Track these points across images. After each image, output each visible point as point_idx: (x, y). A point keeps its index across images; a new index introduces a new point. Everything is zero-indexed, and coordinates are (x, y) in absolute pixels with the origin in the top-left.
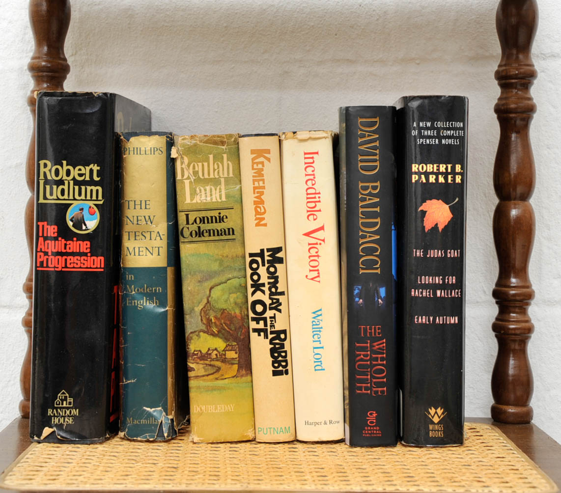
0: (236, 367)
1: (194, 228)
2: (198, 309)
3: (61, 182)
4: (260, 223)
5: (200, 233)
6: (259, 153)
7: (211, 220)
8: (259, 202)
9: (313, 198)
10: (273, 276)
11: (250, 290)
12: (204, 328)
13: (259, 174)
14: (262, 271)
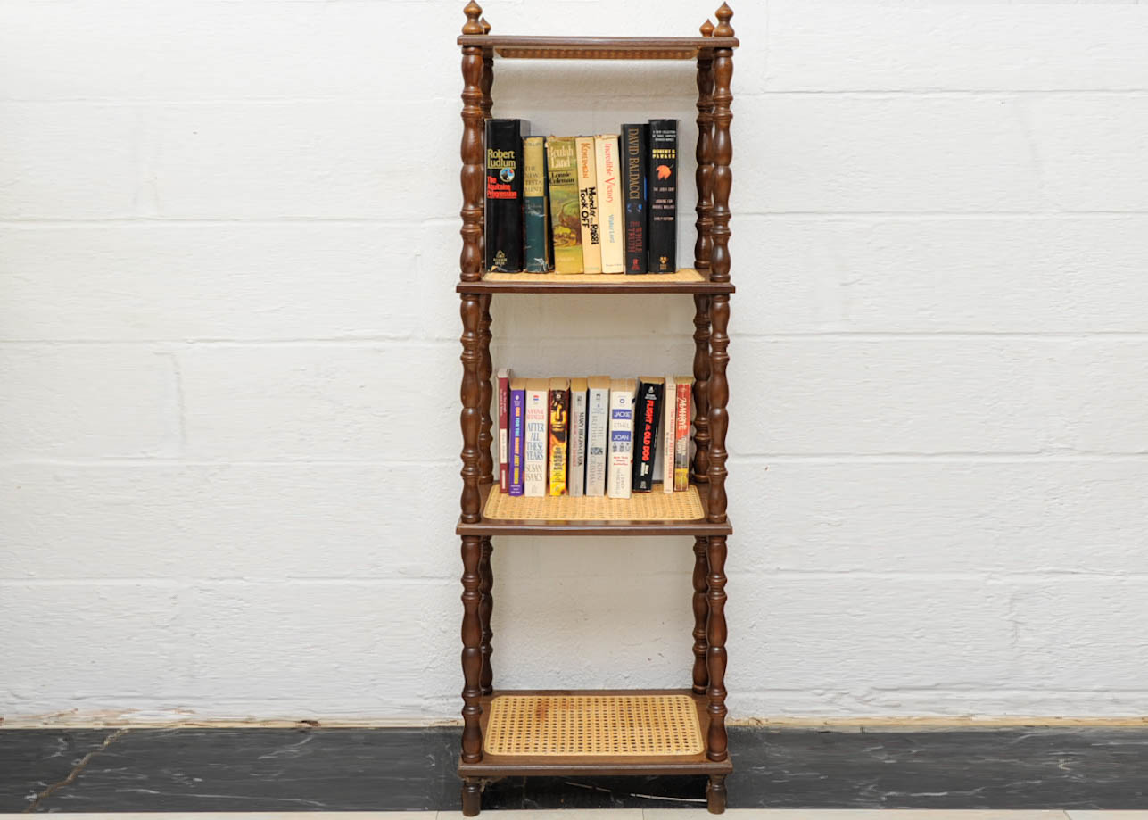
0: (575, 241)
1: (555, 179)
2: (558, 215)
3: (497, 159)
4: (585, 176)
5: (558, 181)
6: (584, 145)
7: (563, 175)
8: (585, 167)
9: (609, 165)
10: (591, 200)
11: (581, 206)
12: (560, 223)
13: (585, 154)
14: (587, 198)
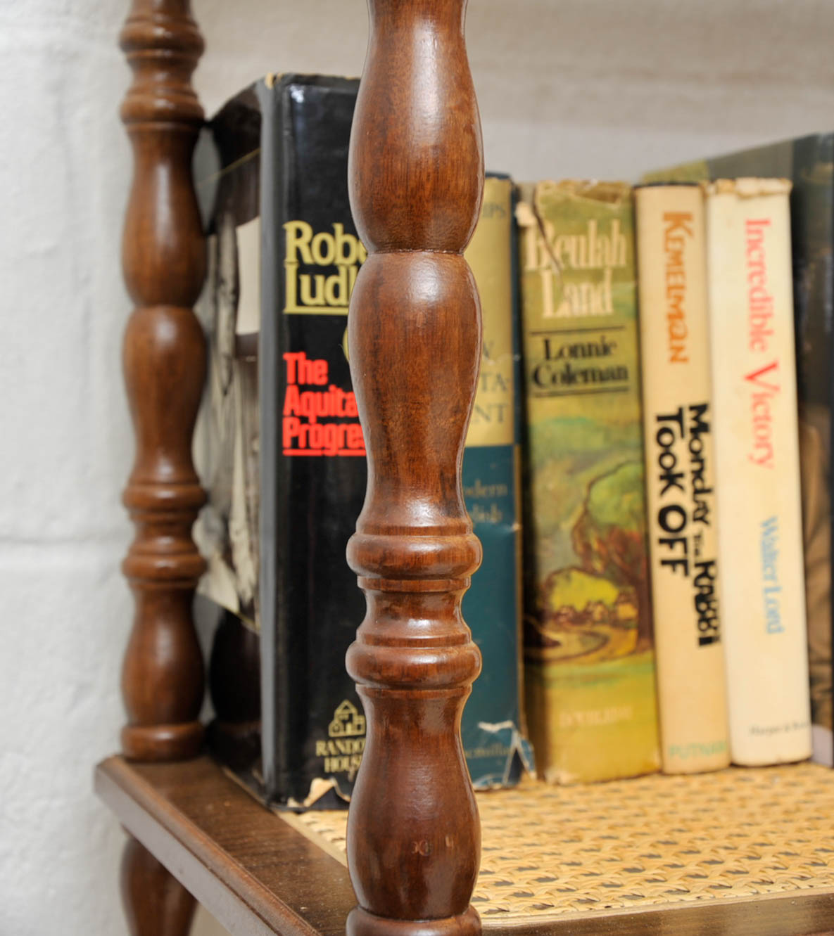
0: (632, 634)
1: (558, 366)
2: (567, 526)
3: (331, 270)
4: (677, 355)
5: (569, 377)
6: (677, 219)
7: (588, 351)
8: (676, 316)
9: (759, 309)
10: (697, 457)
11: (655, 485)
12: (577, 561)
13: (676, 259)
14: (681, 449)
